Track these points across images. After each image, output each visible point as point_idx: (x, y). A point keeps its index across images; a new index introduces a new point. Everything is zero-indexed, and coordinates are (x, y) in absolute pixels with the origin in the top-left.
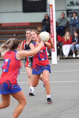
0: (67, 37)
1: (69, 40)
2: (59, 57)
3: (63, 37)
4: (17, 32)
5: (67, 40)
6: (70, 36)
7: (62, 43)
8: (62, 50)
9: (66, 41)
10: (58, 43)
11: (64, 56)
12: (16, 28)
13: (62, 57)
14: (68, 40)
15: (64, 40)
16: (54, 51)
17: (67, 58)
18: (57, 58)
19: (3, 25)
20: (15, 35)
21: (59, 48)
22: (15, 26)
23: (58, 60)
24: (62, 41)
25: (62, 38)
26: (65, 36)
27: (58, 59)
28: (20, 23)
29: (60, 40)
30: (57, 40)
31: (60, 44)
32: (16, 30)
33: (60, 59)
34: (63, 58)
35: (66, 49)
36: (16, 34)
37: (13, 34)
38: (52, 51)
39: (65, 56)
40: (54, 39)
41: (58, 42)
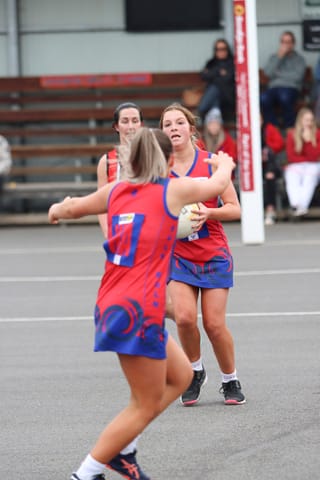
0: (302, 130)
1: (314, 143)
2: (271, 213)
3: (289, 131)
4: (102, 111)
7: (283, 156)
8: (284, 184)
9: (299, 146)
10: (269, 155)
11: (290, 212)
12: (99, 93)
13: (282, 214)
14: (310, 143)
15: (293, 144)
16: (252, 188)
17: (304, 219)
18: (265, 218)
19: (45, 84)
20: (92, 125)
21: (270, 176)
22: (93, 88)
23: (267, 228)
24: (282, 148)
25: (285, 136)
26: (298, 127)
27: (269, 221)
28: (115, 77)
29: (277, 145)
30: (264, 144)
31: (278, 161)
32: (99, 105)
33: (276, 220)
34: (286, 219)
36: (100, 122)
37: (86, 121)
38: (245, 190)
39: (295, 209)
40: (250, 142)
41: (266, 151)
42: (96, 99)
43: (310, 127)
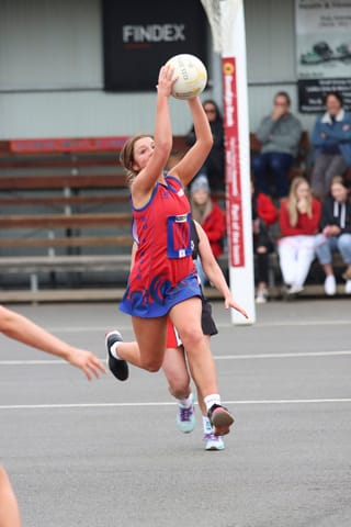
1: (310, 215)
2: (263, 291)
3: (283, 200)
4: (77, 178)
5: (301, 216)
6: (311, 199)
7: (276, 227)
8: (278, 259)
10: (261, 227)
11: (284, 289)
12: (74, 159)
13: (275, 292)
14: (306, 215)
16: (242, 264)
17: (299, 297)
18: (256, 297)
19: (15, 148)
20: (67, 193)
21: (262, 250)
22: (68, 153)
23: (258, 306)
24: (275, 220)
25: (278, 206)
27: (261, 300)
28: (92, 141)
29: (269, 216)
30: (255, 216)
31: (270, 234)
32: (75, 172)
33: (269, 299)
34: (279, 298)
35: (295, 257)
36: (75, 190)
37: (61, 189)
38: (234, 265)
39: (289, 287)
40: (240, 212)
41: (257, 222)
42: (70, 165)
43: (306, 198)
